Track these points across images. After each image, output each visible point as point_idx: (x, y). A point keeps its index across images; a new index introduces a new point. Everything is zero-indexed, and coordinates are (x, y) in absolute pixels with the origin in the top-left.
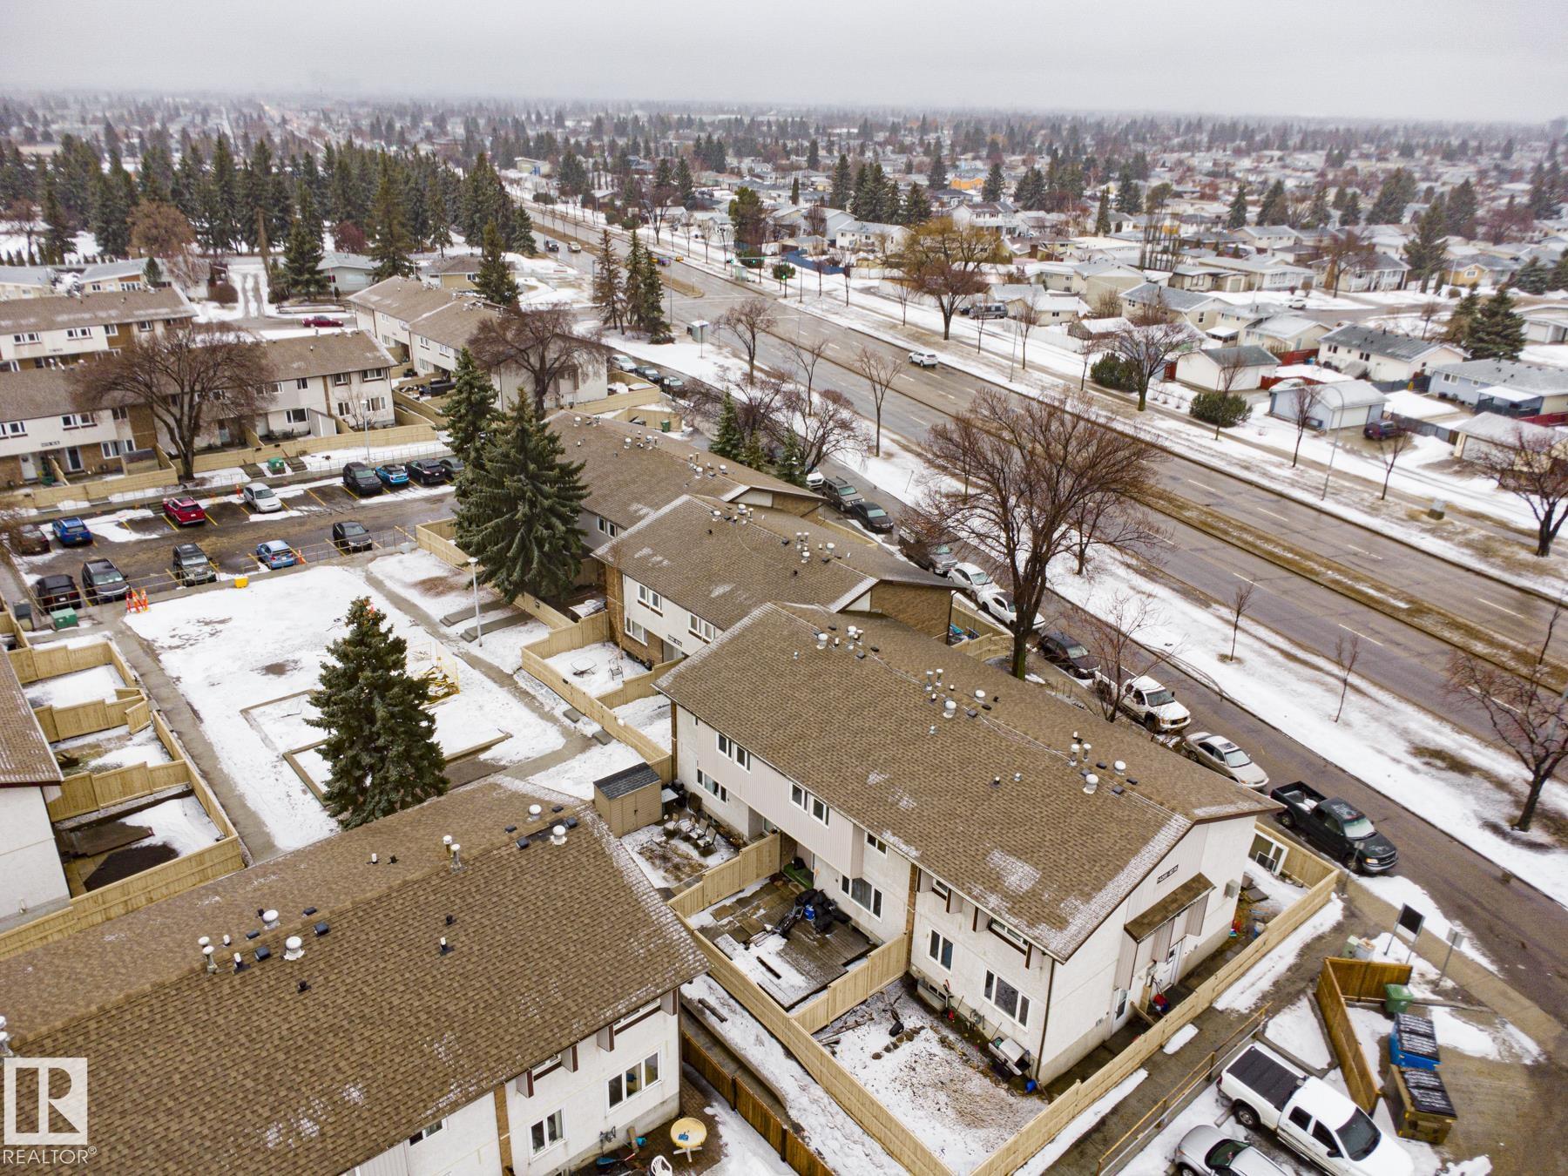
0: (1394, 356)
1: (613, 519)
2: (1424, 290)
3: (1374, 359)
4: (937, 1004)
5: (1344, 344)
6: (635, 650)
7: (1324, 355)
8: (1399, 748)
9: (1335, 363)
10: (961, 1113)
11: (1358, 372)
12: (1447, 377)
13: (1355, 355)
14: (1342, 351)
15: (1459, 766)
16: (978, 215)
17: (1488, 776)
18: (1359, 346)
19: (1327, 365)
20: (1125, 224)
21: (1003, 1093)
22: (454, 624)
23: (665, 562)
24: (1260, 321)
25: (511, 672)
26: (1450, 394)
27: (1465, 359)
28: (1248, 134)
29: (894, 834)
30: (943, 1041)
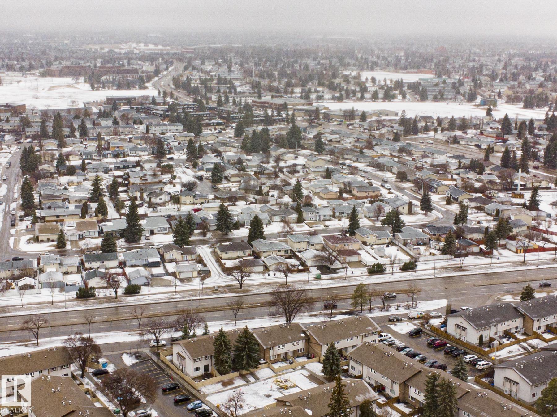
0: (111, 259)
5: (94, 261)
7: (87, 266)
13: (98, 263)
26: (134, 265)
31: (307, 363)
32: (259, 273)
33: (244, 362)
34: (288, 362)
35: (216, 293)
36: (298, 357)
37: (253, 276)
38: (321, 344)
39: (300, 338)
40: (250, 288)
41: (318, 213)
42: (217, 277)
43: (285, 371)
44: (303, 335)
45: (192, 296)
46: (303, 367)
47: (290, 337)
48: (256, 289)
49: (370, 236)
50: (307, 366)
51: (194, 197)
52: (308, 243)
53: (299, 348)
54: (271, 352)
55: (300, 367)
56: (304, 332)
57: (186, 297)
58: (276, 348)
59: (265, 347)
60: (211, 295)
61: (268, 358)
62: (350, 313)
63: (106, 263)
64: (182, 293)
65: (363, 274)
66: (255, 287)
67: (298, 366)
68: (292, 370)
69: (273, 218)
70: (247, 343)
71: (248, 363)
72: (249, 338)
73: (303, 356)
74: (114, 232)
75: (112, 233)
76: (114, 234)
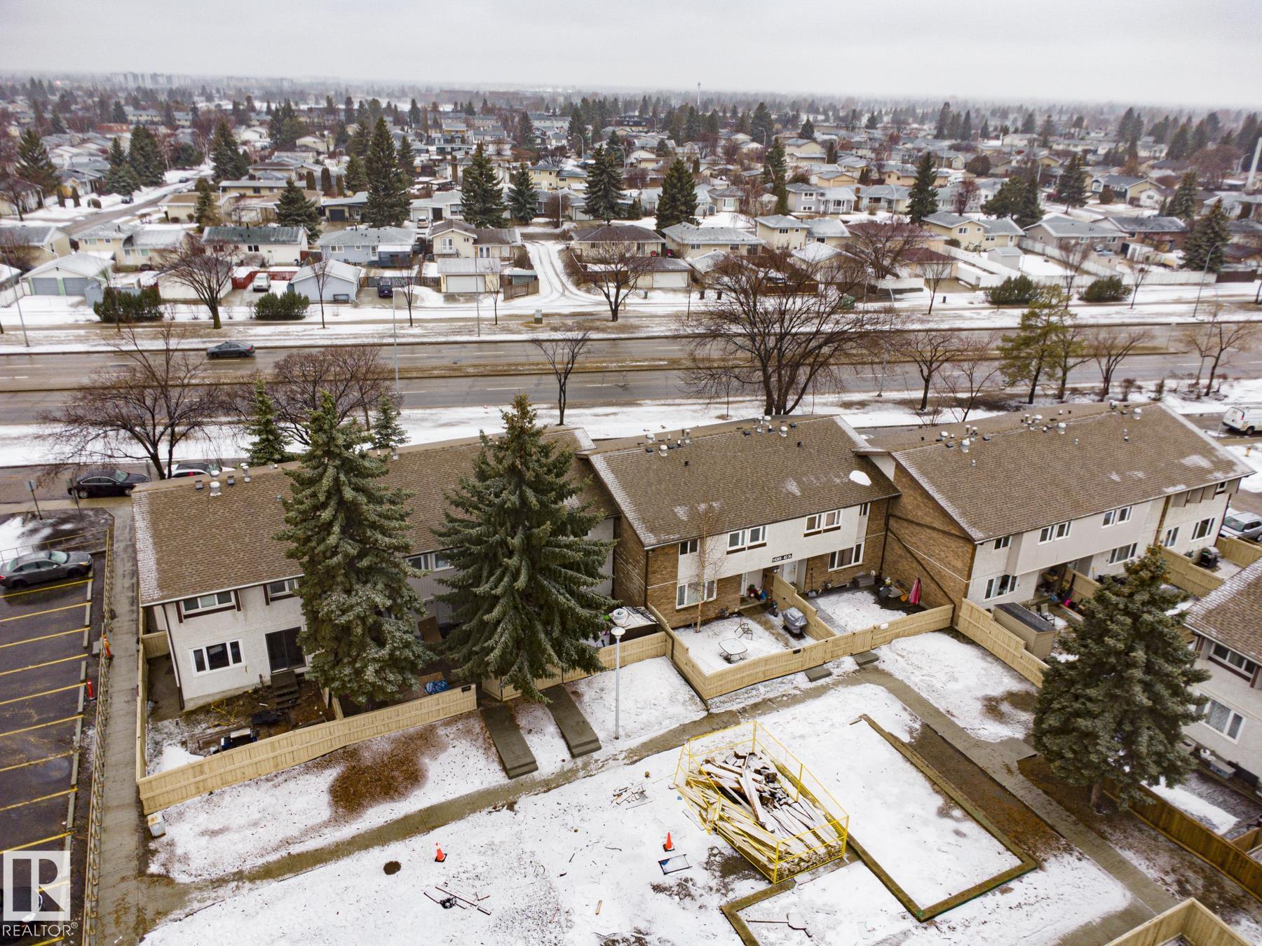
0: (280, 242)
23: (714, 504)
25: (705, 713)
29: (1167, 488)
31: (890, 637)
32: (674, 290)
33: (501, 639)
34: (778, 621)
35: (533, 329)
36: (827, 591)
37: (656, 296)
38: (976, 534)
39: (849, 496)
40: (645, 322)
41: (822, 195)
42: (556, 295)
43: (763, 692)
44: (860, 477)
45: (459, 333)
46: (867, 666)
47: (793, 487)
48: (659, 325)
49: (969, 227)
50: (888, 658)
51: (559, 173)
52: (809, 233)
53: (837, 548)
54: (686, 566)
55: (849, 664)
56: (864, 461)
57: (440, 334)
58: (718, 545)
59: (649, 539)
60: (519, 332)
61: (668, 595)
62: (991, 404)
63: (264, 250)
64: (431, 325)
65: (976, 305)
66: (657, 320)
67: (835, 656)
68: (801, 680)
69: (720, 203)
70: (519, 516)
71: (525, 645)
72: (539, 487)
73: (854, 586)
74: (346, 210)
75: (343, 211)
76: (347, 214)
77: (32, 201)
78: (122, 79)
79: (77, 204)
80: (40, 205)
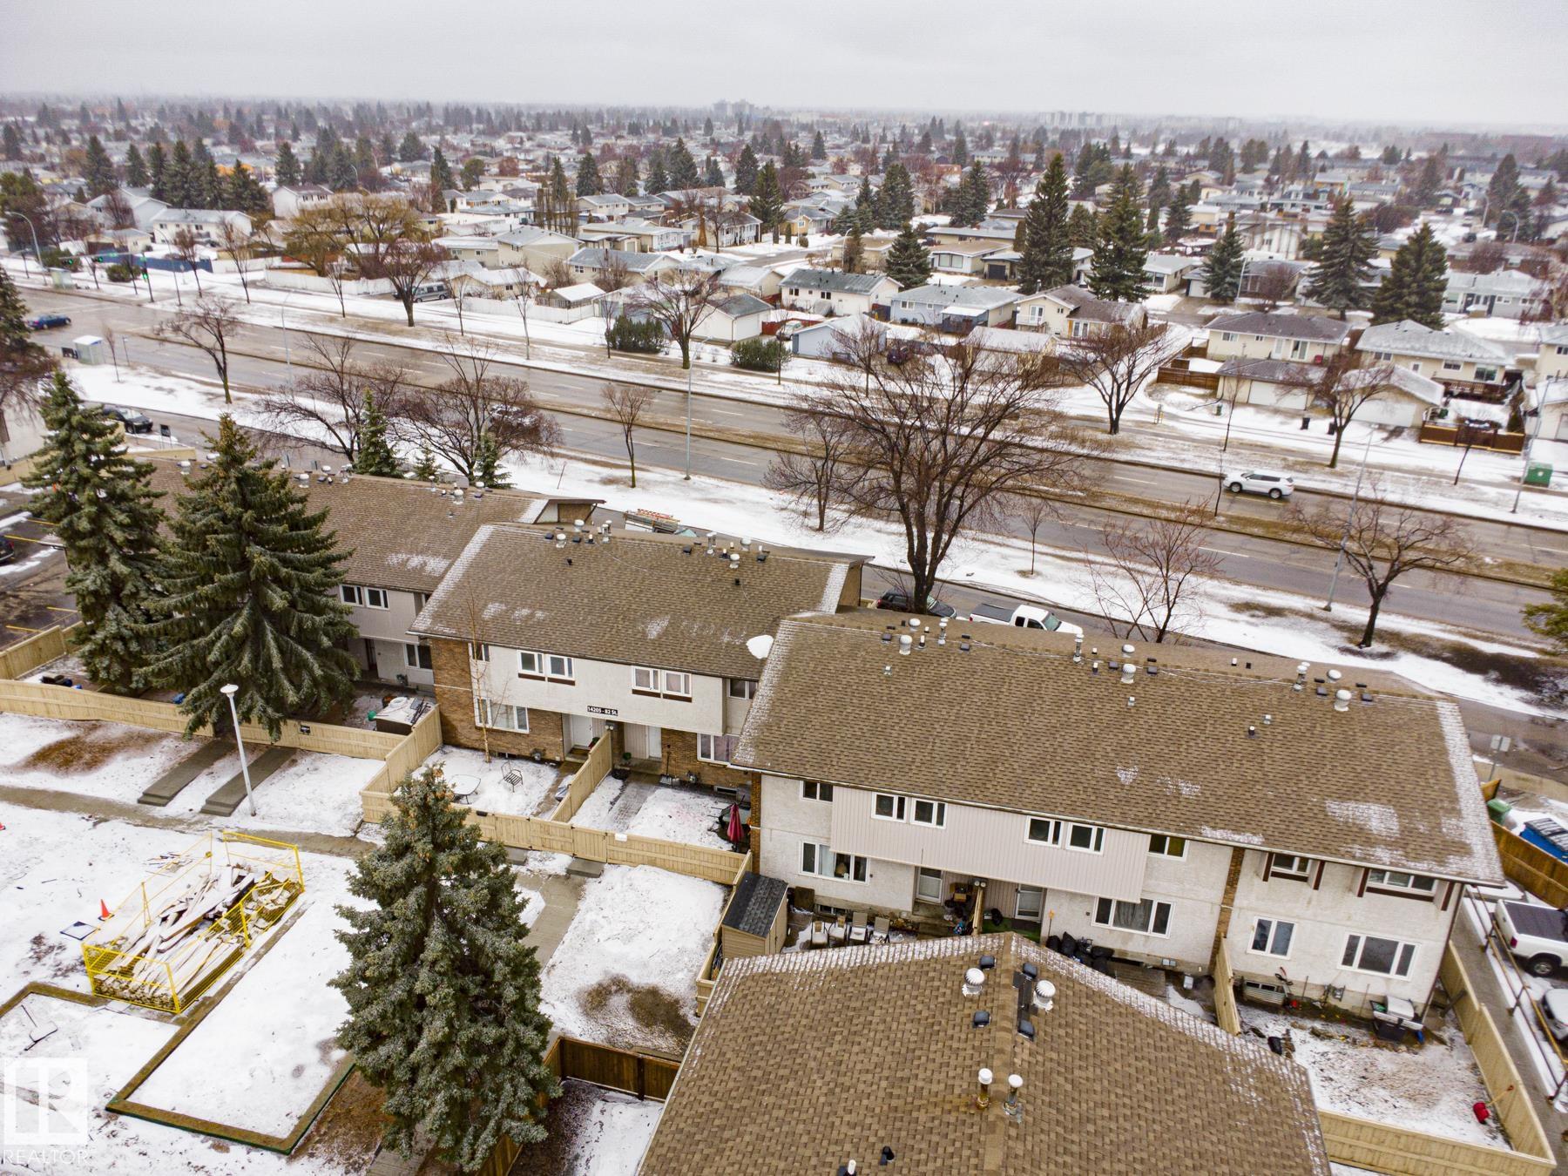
0: (852, 291)
1: (368, 581)
2: (776, 240)
3: (835, 297)
4: (1276, 999)
5: (805, 286)
6: (503, 745)
7: (787, 297)
8: (1224, 611)
9: (799, 304)
10: (1411, 1098)
11: (825, 310)
12: (904, 304)
13: (816, 295)
14: (803, 293)
15: (1273, 612)
16: (305, 198)
17: (1297, 613)
18: (819, 287)
19: (793, 307)
20: (458, 201)
21: (1406, 1055)
22: (171, 798)
23: (539, 614)
24: (718, 273)
25: (349, 834)
26: (910, 319)
27: (901, 289)
28: (482, 115)
29: (1214, 828)
30: (1315, 1034)
74: (1008, 266)
75: (1003, 268)
76: (1007, 272)
77: (749, 234)
78: (1048, 118)
79: (788, 241)
80: (757, 239)
